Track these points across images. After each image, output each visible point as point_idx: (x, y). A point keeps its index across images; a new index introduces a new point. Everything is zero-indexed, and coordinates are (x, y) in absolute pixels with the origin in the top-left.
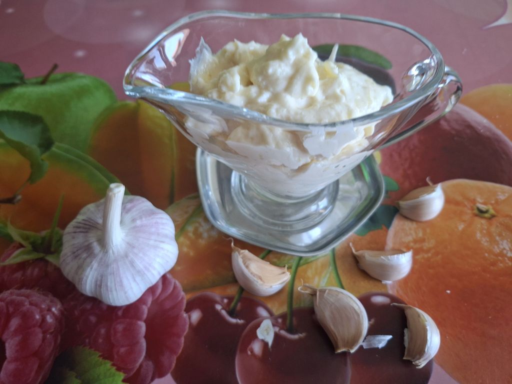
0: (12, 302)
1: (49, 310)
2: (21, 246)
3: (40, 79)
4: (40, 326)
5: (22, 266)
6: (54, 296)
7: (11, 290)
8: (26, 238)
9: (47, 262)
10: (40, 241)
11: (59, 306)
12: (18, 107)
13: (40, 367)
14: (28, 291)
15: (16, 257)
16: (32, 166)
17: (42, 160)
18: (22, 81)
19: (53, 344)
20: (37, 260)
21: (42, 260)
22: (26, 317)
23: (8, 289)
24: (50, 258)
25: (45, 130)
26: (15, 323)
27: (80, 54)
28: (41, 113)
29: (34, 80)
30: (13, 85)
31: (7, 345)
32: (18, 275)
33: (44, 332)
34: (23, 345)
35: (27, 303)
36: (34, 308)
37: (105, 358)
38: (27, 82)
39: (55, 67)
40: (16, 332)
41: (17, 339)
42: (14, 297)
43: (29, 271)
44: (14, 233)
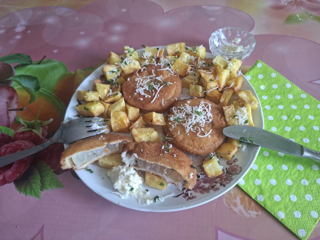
0: (18, 145)
2: (24, 126)
3: (38, 62)
5: (23, 133)
6: (33, 143)
7: (18, 141)
8: (26, 123)
9: (32, 132)
10: (30, 124)
12: (28, 73)
13: (25, 166)
14: (24, 141)
15: (21, 130)
16: (31, 97)
17: (35, 94)
18: (31, 63)
20: (29, 131)
23: (17, 140)
24: (34, 131)
25: (38, 82)
27: (56, 51)
28: (37, 76)
29: (36, 63)
30: (27, 64)
32: (21, 136)
35: (23, 146)
36: (25, 147)
37: (48, 164)
38: (32, 63)
39: (45, 57)
42: (19, 143)
43: (25, 135)
44: (22, 121)
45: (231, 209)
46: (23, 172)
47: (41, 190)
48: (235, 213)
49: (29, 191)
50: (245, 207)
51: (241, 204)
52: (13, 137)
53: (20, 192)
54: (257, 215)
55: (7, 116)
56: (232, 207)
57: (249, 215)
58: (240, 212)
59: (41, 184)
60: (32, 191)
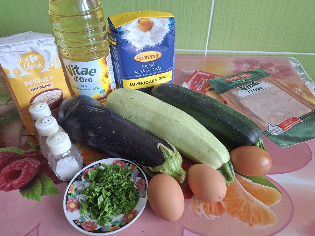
1: (37, 164)
2: (33, 147)
4: (33, 168)
5: (31, 153)
6: (39, 161)
7: (27, 158)
8: (34, 145)
9: (39, 152)
10: (38, 147)
11: (40, 163)
13: (30, 177)
14: (32, 159)
15: (31, 150)
19: (35, 172)
20: (36, 151)
21: (38, 151)
22: (29, 165)
26: (26, 166)
31: (22, 171)
32: (30, 155)
33: (34, 169)
34: (27, 172)
35: (30, 162)
36: (32, 163)
37: (49, 176)
40: (25, 169)
41: (26, 170)
42: (27, 160)
43: (33, 154)
44: (31, 144)
45: (195, 213)
46: (28, 182)
47: (41, 196)
48: (199, 216)
49: (31, 196)
50: (206, 212)
51: (204, 209)
52: (23, 156)
53: (23, 197)
54: (216, 218)
55: (19, 140)
57: (209, 218)
58: (203, 215)
59: (41, 191)
60: (34, 196)
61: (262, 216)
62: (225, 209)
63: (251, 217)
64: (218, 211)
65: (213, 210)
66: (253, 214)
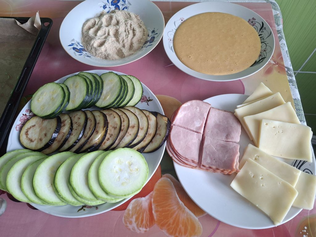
45: (127, 226)
48: (129, 229)
50: (137, 225)
51: (135, 222)
54: (145, 231)
56: (128, 225)
57: (139, 231)
58: (134, 229)
61: (189, 228)
62: (156, 220)
63: (178, 229)
64: (148, 223)
65: (144, 222)
66: (181, 226)
